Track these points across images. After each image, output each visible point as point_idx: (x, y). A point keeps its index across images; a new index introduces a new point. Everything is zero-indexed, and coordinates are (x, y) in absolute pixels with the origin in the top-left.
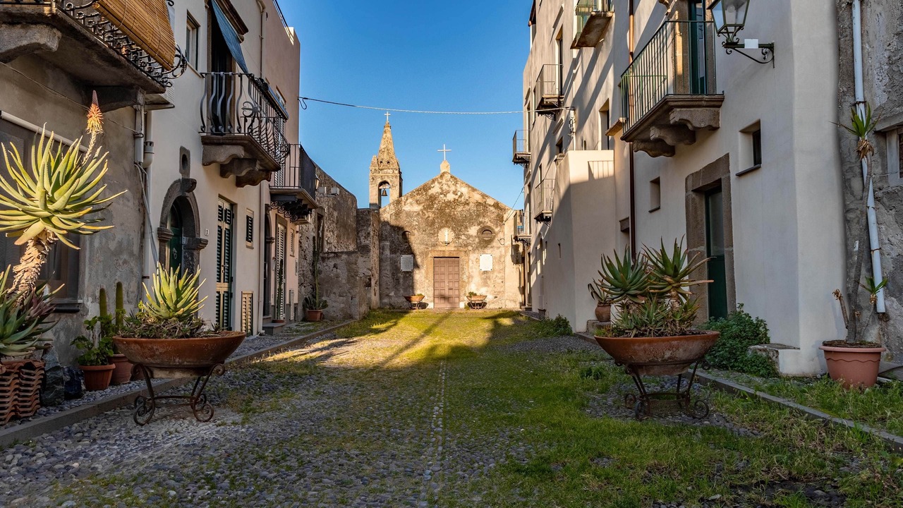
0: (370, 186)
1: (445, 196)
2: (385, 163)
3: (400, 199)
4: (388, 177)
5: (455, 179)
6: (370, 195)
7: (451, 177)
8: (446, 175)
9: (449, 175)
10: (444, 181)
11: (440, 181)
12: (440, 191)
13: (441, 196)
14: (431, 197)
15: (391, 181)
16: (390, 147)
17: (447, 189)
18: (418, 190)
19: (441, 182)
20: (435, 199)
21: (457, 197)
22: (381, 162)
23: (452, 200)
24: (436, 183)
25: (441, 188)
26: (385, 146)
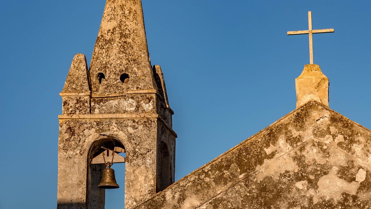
0: (61, 154)
1: (313, 184)
2: (112, 78)
3: (158, 198)
4: (120, 123)
5: (347, 125)
6: (60, 184)
7: (333, 119)
8: (315, 114)
9: (327, 114)
10: (308, 135)
11: (295, 133)
12: (293, 167)
13: (299, 185)
14: (263, 188)
15: (130, 137)
16: (131, 25)
17: (320, 160)
18: (219, 167)
19: (299, 139)
20: (278, 195)
21: (352, 188)
22: (101, 76)
23: (338, 198)
24: (281, 141)
25: (299, 159)
26: (114, 24)
